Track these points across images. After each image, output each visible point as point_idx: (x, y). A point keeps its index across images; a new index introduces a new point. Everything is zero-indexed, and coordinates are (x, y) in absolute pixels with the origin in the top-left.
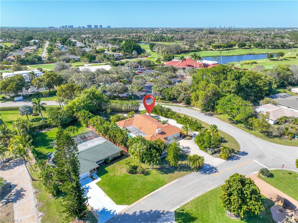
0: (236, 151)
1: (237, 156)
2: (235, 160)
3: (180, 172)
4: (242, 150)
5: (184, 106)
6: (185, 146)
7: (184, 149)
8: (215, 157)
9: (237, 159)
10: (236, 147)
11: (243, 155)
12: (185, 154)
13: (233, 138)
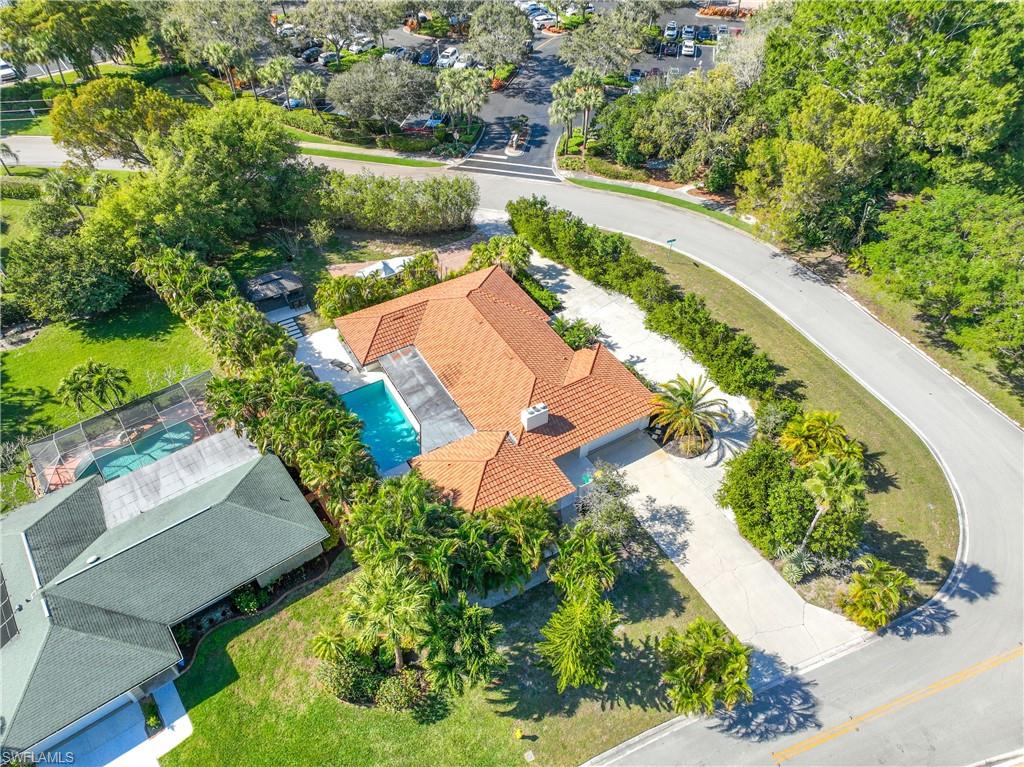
0: (933, 564)
1: (936, 603)
2: (920, 631)
3: (608, 705)
4: (965, 556)
5: (698, 200)
6: (663, 502)
7: (658, 527)
8: (813, 601)
9: (931, 630)
10: (936, 526)
11: (972, 598)
12: (654, 565)
13: (927, 454)
